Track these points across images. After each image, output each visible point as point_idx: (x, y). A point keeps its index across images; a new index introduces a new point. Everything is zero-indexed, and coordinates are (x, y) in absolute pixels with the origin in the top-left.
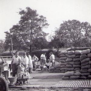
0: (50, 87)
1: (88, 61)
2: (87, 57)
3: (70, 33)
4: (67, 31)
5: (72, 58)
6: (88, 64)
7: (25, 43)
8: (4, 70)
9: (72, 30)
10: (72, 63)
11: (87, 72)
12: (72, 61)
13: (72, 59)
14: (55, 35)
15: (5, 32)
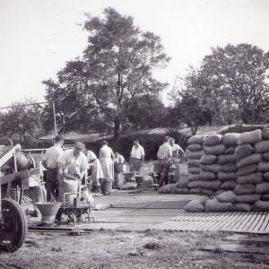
0: (144, 229)
1: (257, 163)
2: (253, 153)
3: (230, 82)
4: (223, 75)
5: (217, 155)
6: (255, 172)
7: (102, 112)
8: (30, 186)
9: (238, 74)
10: (216, 167)
11: (253, 193)
12: (215, 162)
13: (215, 157)
14: (185, 88)
15: (44, 82)
